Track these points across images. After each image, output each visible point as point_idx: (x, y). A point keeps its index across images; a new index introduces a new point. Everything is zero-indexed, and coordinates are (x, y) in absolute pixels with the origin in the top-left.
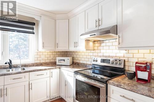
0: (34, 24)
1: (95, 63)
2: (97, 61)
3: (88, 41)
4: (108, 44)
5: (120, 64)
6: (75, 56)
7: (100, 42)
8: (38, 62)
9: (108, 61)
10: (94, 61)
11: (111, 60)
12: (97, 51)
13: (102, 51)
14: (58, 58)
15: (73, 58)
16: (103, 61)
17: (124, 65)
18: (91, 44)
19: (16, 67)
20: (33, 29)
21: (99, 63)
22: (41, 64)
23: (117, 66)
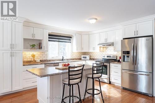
0: (71, 37)
1: (104, 58)
2: (105, 57)
3: (100, 47)
4: (110, 49)
5: (115, 58)
6: (91, 55)
7: (106, 48)
8: (72, 58)
9: (110, 57)
10: (103, 57)
11: (111, 56)
12: (105, 52)
13: (107, 52)
14: (82, 56)
15: (90, 56)
16: (108, 57)
17: (117, 58)
18: (102, 48)
19: (65, 60)
20: (70, 40)
21: (106, 58)
22: (74, 59)
23: (114, 58)
